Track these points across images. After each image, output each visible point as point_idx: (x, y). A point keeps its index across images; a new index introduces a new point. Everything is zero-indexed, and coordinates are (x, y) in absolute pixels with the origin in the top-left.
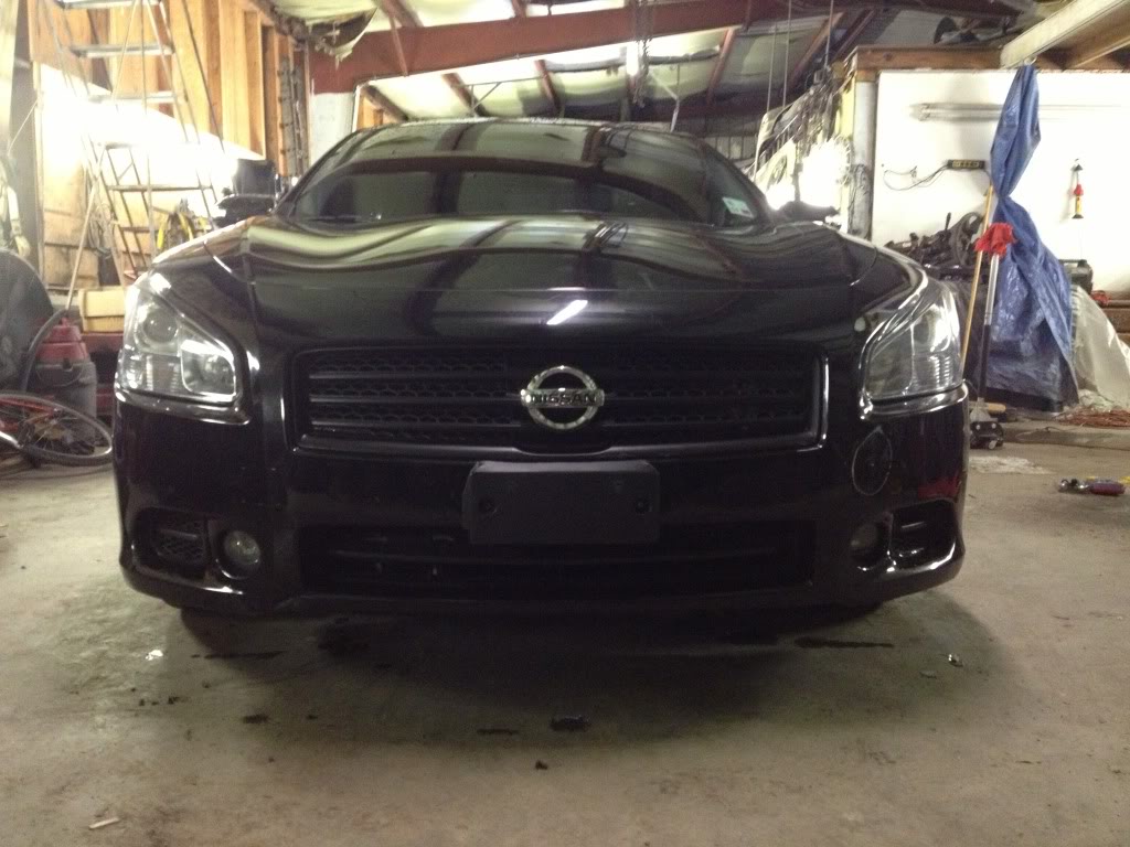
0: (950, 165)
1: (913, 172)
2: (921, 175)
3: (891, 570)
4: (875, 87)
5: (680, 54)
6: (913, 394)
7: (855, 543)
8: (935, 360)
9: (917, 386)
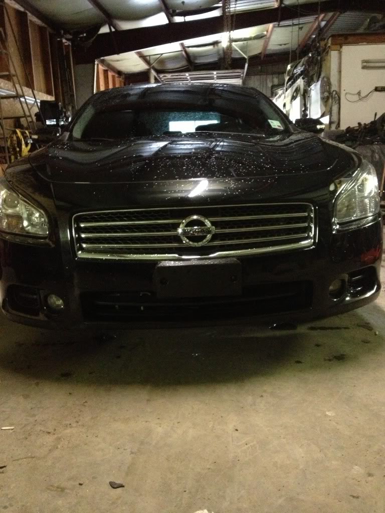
0: (377, 89)
1: (359, 93)
2: (363, 95)
3: (348, 299)
4: (340, 53)
5: (248, 36)
6: (357, 218)
7: (331, 288)
8: (367, 201)
9: (359, 214)
